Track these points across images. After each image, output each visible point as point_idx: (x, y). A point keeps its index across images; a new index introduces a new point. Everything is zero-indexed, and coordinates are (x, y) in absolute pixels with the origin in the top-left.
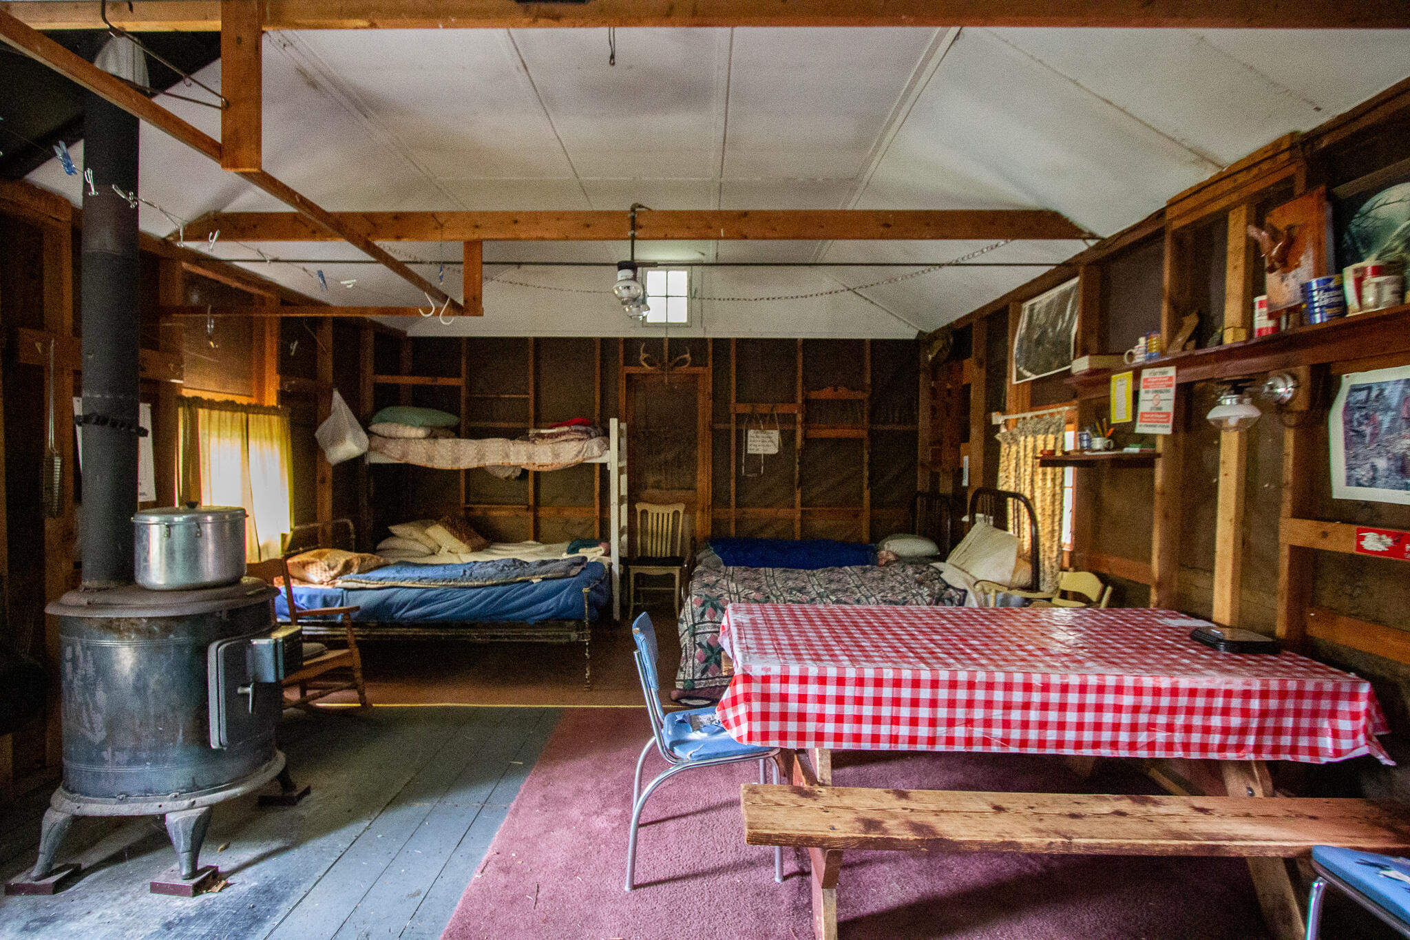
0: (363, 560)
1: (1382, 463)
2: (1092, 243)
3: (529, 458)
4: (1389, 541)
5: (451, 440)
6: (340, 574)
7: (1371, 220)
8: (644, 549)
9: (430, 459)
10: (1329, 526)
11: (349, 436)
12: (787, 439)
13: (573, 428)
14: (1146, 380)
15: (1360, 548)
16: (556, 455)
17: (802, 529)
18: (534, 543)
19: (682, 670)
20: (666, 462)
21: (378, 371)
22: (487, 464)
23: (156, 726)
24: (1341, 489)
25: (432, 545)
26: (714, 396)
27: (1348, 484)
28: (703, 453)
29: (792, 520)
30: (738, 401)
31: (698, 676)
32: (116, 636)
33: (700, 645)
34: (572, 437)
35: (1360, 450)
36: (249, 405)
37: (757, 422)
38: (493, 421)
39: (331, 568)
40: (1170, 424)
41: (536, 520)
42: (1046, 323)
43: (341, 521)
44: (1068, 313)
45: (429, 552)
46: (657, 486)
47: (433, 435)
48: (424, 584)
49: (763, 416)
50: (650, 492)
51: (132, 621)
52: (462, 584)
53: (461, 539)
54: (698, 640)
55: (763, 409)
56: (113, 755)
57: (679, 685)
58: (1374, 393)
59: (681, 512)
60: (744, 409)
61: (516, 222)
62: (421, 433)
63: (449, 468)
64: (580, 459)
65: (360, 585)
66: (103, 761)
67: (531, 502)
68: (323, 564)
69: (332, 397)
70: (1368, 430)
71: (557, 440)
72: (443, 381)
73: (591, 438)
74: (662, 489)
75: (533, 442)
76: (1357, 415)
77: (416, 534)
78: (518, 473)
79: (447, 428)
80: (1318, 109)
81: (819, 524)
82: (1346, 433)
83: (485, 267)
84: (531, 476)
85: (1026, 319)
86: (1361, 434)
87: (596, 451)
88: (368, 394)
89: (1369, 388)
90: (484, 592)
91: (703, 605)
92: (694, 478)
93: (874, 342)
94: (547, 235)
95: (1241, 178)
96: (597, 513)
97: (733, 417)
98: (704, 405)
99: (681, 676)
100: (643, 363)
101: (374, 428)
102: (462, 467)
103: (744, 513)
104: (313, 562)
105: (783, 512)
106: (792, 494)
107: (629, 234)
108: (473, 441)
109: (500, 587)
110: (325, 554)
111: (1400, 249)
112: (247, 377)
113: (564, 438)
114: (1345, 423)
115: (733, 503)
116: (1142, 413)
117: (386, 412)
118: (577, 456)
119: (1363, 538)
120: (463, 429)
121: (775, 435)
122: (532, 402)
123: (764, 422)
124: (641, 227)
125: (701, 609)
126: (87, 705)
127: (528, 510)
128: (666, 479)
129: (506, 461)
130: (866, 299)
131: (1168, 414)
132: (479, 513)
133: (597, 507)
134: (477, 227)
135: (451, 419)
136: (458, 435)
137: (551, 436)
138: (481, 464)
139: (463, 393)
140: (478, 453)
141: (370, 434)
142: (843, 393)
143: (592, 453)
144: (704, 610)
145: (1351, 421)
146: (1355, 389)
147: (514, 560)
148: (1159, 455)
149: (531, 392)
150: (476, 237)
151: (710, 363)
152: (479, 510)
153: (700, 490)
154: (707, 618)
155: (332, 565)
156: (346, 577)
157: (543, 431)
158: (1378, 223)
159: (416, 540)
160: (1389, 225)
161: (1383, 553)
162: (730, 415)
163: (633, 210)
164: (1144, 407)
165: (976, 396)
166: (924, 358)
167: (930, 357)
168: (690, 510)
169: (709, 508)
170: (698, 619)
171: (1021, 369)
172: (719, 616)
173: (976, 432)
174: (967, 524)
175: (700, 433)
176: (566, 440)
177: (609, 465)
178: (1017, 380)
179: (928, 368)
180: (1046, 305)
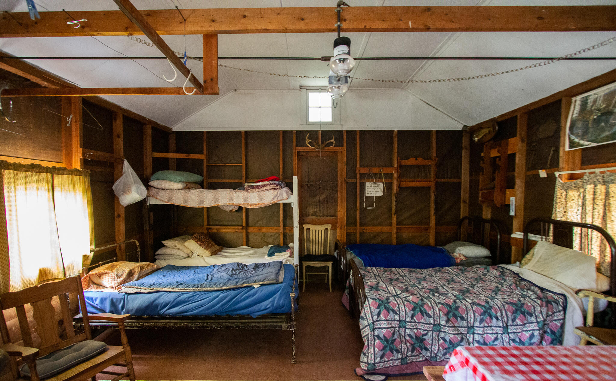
0: (142, 268)
3: (245, 200)
5: (198, 190)
6: (125, 281)
8: (308, 250)
9: (186, 201)
11: (134, 188)
12: (388, 187)
13: (271, 182)
16: (261, 199)
17: (397, 238)
18: (246, 247)
19: (365, 354)
20: (320, 201)
21: (154, 150)
22: (220, 204)
25: (188, 252)
26: (348, 163)
28: (341, 196)
29: (391, 233)
30: (361, 167)
31: (378, 360)
33: (378, 337)
34: (270, 188)
36: (54, 168)
37: (372, 178)
38: (222, 179)
39: (118, 276)
41: (247, 234)
42: (607, 105)
43: (130, 241)
45: (186, 256)
46: (315, 214)
47: (187, 187)
48: (181, 289)
49: (375, 175)
50: (310, 217)
52: (206, 289)
53: (205, 248)
54: (376, 333)
55: (375, 170)
57: (364, 366)
59: (329, 229)
60: (364, 170)
61: (245, 17)
62: (180, 186)
63: (197, 207)
64: (275, 201)
65: (136, 290)
67: (244, 225)
68: (113, 274)
69: (123, 164)
71: (262, 189)
72: (193, 156)
73: (282, 188)
74: (318, 216)
75: (247, 191)
77: (179, 246)
78: (237, 208)
79: (196, 183)
81: (406, 235)
83: (219, 60)
84: (244, 210)
85: (578, 107)
87: (285, 196)
88: (148, 163)
90: (221, 295)
91: (378, 307)
92: (336, 211)
93: (438, 132)
94: (269, 27)
96: (282, 231)
97: (358, 175)
98: (342, 169)
99: (364, 359)
100: (308, 145)
101: (151, 183)
102: (205, 206)
103: (364, 229)
104: (106, 273)
105: (386, 229)
106: (390, 217)
107: (336, 26)
108: (211, 190)
109: (232, 291)
110: (116, 266)
112: (58, 149)
113: (265, 188)
115: (358, 223)
117: (159, 174)
118: (274, 199)
120: (205, 184)
121: (381, 185)
122: (244, 168)
123: (376, 178)
124: (345, 20)
125: (378, 310)
127: (242, 229)
128: (320, 211)
129: (231, 202)
130: (434, 107)
132: (215, 231)
133: (282, 226)
134: (213, 21)
135: (198, 178)
136: (203, 188)
137: (258, 187)
138: (216, 204)
139: (205, 164)
140: (214, 197)
141: (148, 187)
142: (421, 161)
143: (283, 197)
144: (380, 311)
147: (238, 264)
149: (244, 162)
150: (212, 29)
151: (345, 144)
152: (214, 229)
153: (339, 217)
154: (382, 317)
155: (120, 274)
156: (127, 284)
157: (253, 184)
159: (179, 249)
162: (356, 174)
163: (339, 6)
165: (520, 160)
166: (465, 141)
167: (476, 139)
168: (334, 228)
169: (344, 227)
170: (375, 318)
171: (577, 140)
172: (391, 316)
173: (519, 183)
174: (516, 239)
175: (339, 185)
176: (267, 190)
177: (292, 204)
178: (570, 147)
179: (468, 147)
180: (605, 95)
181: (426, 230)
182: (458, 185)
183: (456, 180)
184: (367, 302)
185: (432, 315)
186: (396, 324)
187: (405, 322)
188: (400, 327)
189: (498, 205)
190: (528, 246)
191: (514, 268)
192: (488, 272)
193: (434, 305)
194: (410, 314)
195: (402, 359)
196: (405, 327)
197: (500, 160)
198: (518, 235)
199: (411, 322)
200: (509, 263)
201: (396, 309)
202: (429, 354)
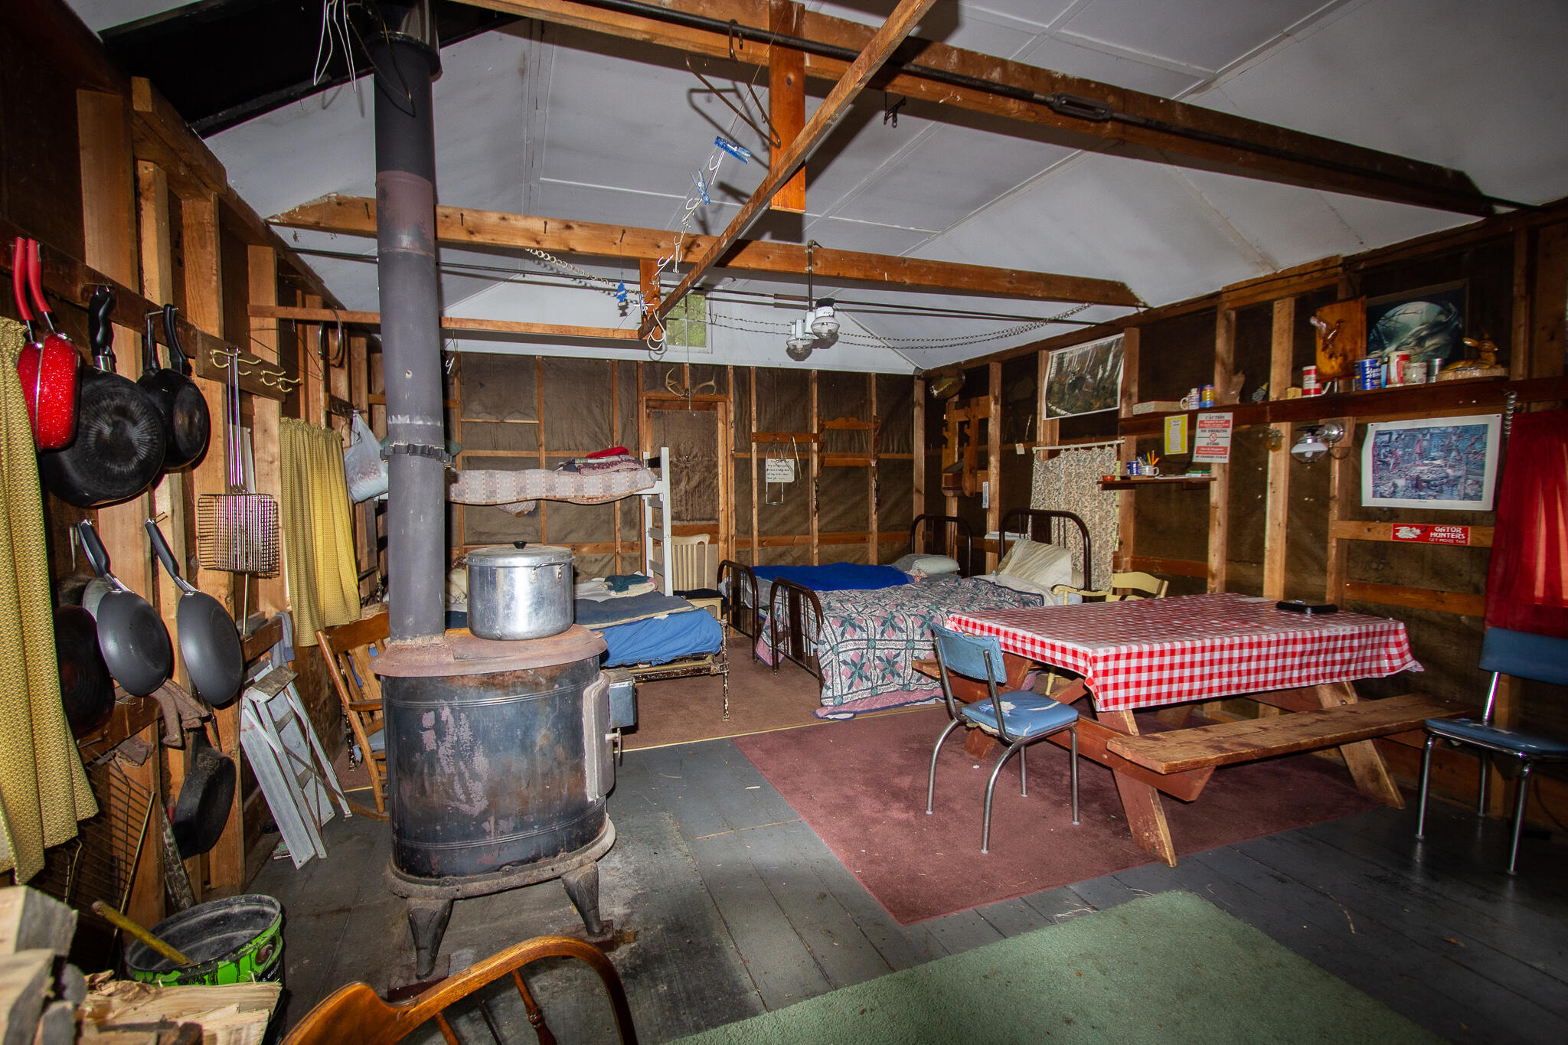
1: (1401, 483)
2: (1142, 310)
3: (577, 490)
4: (1418, 532)
7: (1393, 323)
10: (1371, 525)
12: (803, 466)
14: (1201, 422)
15: (1395, 537)
16: (607, 487)
17: (820, 554)
19: (828, 687)
22: (498, 499)
23: (544, 785)
24: (1368, 500)
26: (736, 424)
27: (1374, 496)
28: (726, 482)
29: (810, 547)
31: (845, 691)
32: (499, 692)
33: (844, 661)
35: (1385, 474)
37: (776, 450)
38: (493, 449)
40: (1228, 456)
42: (1082, 369)
44: (1110, 364)
46: (678, 518)
49: (781, 445)
51: (517, 674)
54: (841, 659)
55: (781, 438)
56: (496, 823)
57: (828, 702)
58: (1394, 437)
59: (705, 542)
60: (764, 437)
66: (484, 833)
70: (1392, 461)
71: (609, 470)
76: (1383, 451)
78: (532, 508)
80: (1362, 243)
81: (834, 548)
82: (1374, 462)
84: (542, 512)
85: (1055, 365)
86: (1387, 464)
87: (649, 483)
89: (1390, 433)
91: (841, 625)
92: (716, 509)
93: (878, 376)
95: (1294, 280)
96: (619, 548)
97: (754, 446)
98: (726, 434)
99: (828, 692)
100: (670, 389)
105: (799, 539)
106: (807, 519)
111: (1413, 343)
114: (1374, 456)
115: (755, 531)
116: (1199, 448)
119: (1398, 531)
120: (459, 459)
121: (791, 462)
122: (543, 428)
123: (782, 451)
124: (816, 264)
125: (841, 629)
126: (461, 775)
128: (687, 510)
129: (551, 494)
131: (1225, 448)
133: (619, 542)
134: (658, 247)
138: (492, 499)
139: (456, 418)
142: (854, 423)
145: (1379, 455)
146: (1379, 434)
148: (1215, 479)
149: (543, 417)
150: (657, 257)
151: (731, 391)
153: (722, 521)
154: (847, 636)
158: (1398, 325)
160: (1406, 328)
161: (1413, 539)
162: (750, 444)
163: (810, 246)
164: (1198, 443)
165: (994, 430)
166: (918, 393)
167: (935, 392)
168: (714, 541)
169: (732, 538)
170: (839, 639)
171: (1054, 408)
172: (858, 634)
173: (994, 461)
174: (990, 541)
175: (720, 463)
176: (618, 471)
177: (661, 496)
178: (1048, 416)
179: (922, 402)
180: (1079, 356)
181: (864, 540)
182: (910, 463)
183: (905, 456)
184: (826, 622)
185: (905, 629)
186: (864, 644)
187: (875, 640)
188: (868, 648)
189: (967, 494)
190: (1003, 549)
191: (991, 578)
192: (959, 584)
193: (906, 617)
194: (879, 630)
195: (872, 688)
196: (874, 648)
197: (968, 428)
198: (992, 535)
199: (881, 640)
200: (984, 573)
201: (863, 624)
202: (901, 682)
